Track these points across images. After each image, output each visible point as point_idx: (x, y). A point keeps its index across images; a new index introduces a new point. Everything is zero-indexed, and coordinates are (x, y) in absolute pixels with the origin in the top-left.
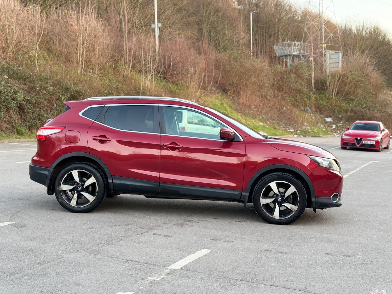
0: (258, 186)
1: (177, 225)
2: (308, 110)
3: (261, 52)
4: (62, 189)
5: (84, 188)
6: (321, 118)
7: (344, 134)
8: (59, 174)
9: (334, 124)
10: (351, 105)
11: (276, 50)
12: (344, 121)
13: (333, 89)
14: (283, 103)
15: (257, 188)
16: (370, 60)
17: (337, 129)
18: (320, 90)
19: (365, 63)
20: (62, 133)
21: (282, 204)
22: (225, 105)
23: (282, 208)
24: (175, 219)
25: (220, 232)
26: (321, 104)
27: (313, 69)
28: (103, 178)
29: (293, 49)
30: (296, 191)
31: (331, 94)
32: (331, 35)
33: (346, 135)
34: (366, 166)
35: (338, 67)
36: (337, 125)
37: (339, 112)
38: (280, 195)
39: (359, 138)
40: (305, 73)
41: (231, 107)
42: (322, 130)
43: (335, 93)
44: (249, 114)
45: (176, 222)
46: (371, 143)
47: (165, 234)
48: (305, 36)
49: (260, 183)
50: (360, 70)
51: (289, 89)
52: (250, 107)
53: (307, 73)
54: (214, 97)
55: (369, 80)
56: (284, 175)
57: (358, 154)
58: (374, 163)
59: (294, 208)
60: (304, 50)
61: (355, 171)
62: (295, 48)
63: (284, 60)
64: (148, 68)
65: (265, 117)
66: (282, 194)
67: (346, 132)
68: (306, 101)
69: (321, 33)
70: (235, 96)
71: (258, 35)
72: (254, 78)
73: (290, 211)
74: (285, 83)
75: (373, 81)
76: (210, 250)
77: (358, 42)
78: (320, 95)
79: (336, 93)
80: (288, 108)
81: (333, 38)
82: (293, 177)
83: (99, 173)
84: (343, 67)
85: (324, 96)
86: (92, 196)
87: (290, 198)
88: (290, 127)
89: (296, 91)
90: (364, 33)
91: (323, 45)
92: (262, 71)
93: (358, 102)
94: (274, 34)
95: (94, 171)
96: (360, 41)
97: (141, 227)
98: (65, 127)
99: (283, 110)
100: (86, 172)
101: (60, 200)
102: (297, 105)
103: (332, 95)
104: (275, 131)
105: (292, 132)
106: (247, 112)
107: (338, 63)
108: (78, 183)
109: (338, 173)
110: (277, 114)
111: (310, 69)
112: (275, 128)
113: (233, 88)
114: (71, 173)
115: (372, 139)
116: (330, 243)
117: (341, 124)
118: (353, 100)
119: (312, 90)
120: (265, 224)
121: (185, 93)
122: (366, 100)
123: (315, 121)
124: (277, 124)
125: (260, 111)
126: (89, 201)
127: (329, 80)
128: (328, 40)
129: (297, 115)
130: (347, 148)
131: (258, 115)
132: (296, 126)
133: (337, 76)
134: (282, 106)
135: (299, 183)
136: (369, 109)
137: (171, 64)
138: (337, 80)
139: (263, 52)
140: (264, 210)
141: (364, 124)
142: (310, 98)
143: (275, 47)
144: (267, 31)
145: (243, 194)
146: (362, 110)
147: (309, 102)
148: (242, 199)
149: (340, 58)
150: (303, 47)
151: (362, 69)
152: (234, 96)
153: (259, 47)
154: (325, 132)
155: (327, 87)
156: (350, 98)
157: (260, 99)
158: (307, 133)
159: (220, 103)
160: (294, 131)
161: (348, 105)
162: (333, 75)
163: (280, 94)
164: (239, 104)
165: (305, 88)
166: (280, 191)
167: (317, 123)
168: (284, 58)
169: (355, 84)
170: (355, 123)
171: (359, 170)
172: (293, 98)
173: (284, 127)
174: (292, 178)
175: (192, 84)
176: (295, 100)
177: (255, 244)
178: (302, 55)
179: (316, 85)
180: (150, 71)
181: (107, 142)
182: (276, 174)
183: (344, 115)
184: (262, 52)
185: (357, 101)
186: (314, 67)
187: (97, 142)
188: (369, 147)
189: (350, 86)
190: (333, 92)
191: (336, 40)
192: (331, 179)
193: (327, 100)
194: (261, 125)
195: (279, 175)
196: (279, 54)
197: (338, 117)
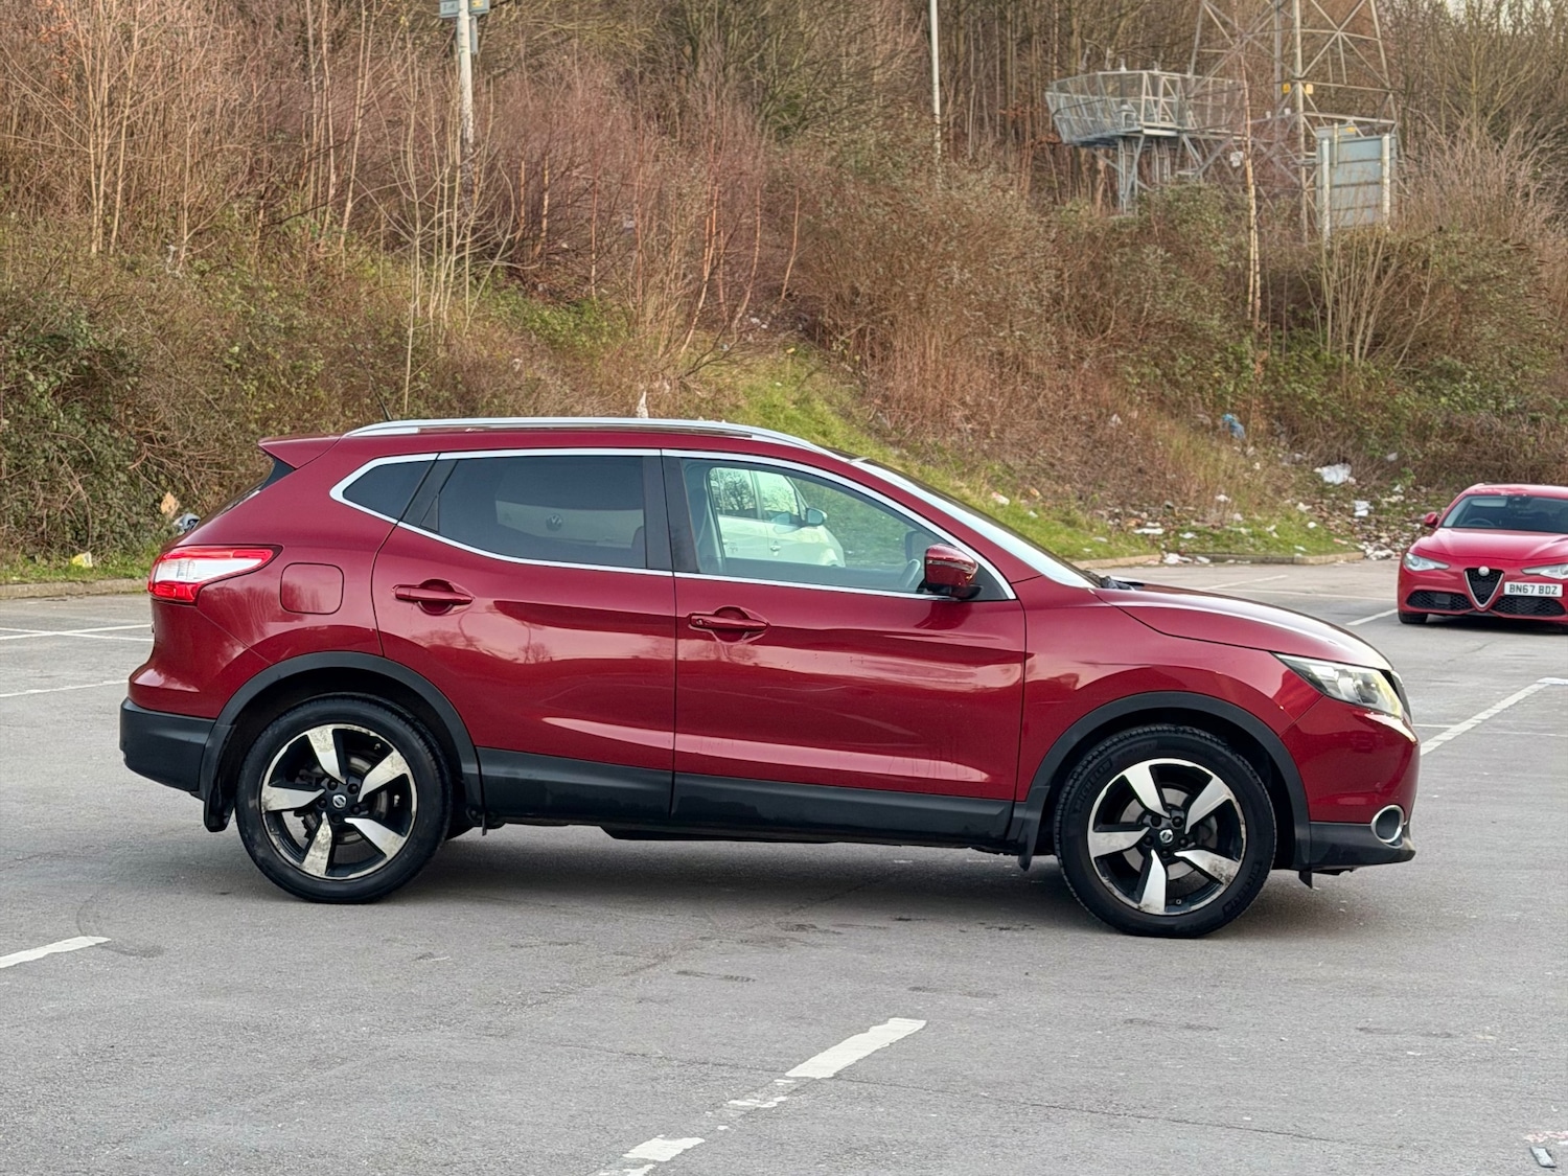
0: (1078, 783)
1: (761, 942)
2: (1232, 428)
3: (980, 122)
4: (266, 803)
5: (360, 800)
6: (1297, 464)
7: (1412, 548)
8: (255, 742)
9: (1360, 495)
10: (1443, 400)
11: (1058, 111)
12: (1409, 483)
13: (1356, 319)
14: (1107, 392)
15: (1073, 791)
16: (1536, 173)
17: (1378, 521)
18: (1292, 324)
19: (1511, 186)
20: (266, 573)
21: (1178, 854)
22: (820, 406)
23: (1178, 871)
24: (741, 922)
25: (938, 965)
26: (1294, 396)
27: (1253, 221)
28: (436, 758)
29: (1146, 109)
30: (1233, 798)
31: (1346, 344)
32: (1339, 34)
33: (1422, 553)
34: (1517, 703)
35: (1379, 206)
36: (1375, 503)
37: (1388, 436)
38: (1167, 815)
39: (1484, 570)
40: (1215, 242)
41: (847, 415)
42: (1305, 525)
43: (1363, 342)
44: (942, 451)
45: (750, 931)
46: (1544, 595)
47: (723, 972)
48: (1205, 40)
49: (1086, 767)
50: (1489, 220)
51: (1136, 321)
52: (941, 414)
53: (1226, 243)
54: (762, 364)
55: (1531, 271)
56: (1185, 736)
57: (1479, 644)
58: (1556, 689)
59: (1227, 868)
60: (1200, 110)
61: (1466, 726)
62: (1156, 102)
63: (1101, 164)
64: (440, 224)
65: (1018, 464)
66: (1176, 814)
67: (1424, 541)
68: (1218, 382)
69: (1288, 24)
70: (868, 359)
71: (961, 37)
72: (961, 269)
73: (1207, 880)
74: (1117, 292)
75: (1551, 280)
76: (922, 1023)
77: (1473, 69)
78: (1289, 349)
79: (1368, 340)
80: (1131, 421)
81: (1348, 51)
82: (1217, 743)
83: (422, 736)
84: (1399, 205)
85: (1307, 354)
86: (393, 834)
87: (1210, 829)
88: (1144, 515)
89: (1171, 334)
90: (1505, 20)
91: (1300, 86)
92: (1000, 234)
93: (1477, 386)
94: (1044, 29)
95: (401, 729)
96: (1487, 61)
97: (620, 949)
98: (278, 550)
99: (1108, 431)
100: (368, 735)
101: (260, 853)
102: (1179, 404)
103: (1350, 349)
104: (1069, 535)
105: (1154, 542)
106: (930, 440)
107: (1379, 183)
108: (333, 779)
109: (1397, 725)
110: (1080, 450)
111: (1238, 218)
112: (1071, 523)
113: (857, 322)
114: (306, 740)
115: (1545, 572)
116: (1373, 996)
117: (1394, 499)
118: (1452, 375)
119: (1249, 327)
120: (1109, 936)
121: (619, 347)
122: (1519, 373)
123: (1267, 482)
124: (1080, 498)
125: (992, 434)
126: (380, 854)
127: (1335, 276)
128: (1325, 61)
129: (1179, 453)
130: (1431, 617)
131: (985, 454)
132: (1176, 509)
133: (1375, 255)
134: (1104, 411)
135: (1245, 769)
136: (1535, 421)
137: (546, 203)
138: (1371, 277)
139: (990, 117)
140: (1104, 880)
141: (1510, 499)
142: (1243, 368)
143: (1055, 99)
144: (1009, 15)
145: (1017, 814)
146: (1499, 425)
147: (1236, 385)
148: (1012, 836)
149: (1387, 157)
150: (1196, 97)
151: (1499, 219)
152: (863, 362)
153: (967, 93)
154: (1320, 539)
155: (1325, 307)
156: (1439, 364)
157: (992, 376)
158: (1227, 546)
159: (796, 396)
160: (1166, 534)
161: (1427, 402)
162: (1354, 250)
163: (1090, 348)
164: (886, 399)
165: (1217, 315)
166: (1168, 800)
167: (1279, 491)
168: (1100, 153)
169: (1463, 296)
170: (1468, 495)
171: (1484, 721)
172: (1157, 365)
173: (1117, 516)
174: (1215, 746)
175: (653, 302)
176: (1164, 375)
177: (1086, 1001)
178: (1191, 140)
179: (1271, 297)
180: (449, 245)
181: (456, 608)
182: (1152, 732)
183: (1410, 453)
184: (987, 119)
185: (1475, 379)
186: (1259, 208)
187: (415, 608)
188: (1535, 613)
189: (1438, 303)
190: (1352, 333)
191: (1362, 63)
192: (1369, 751)
193: (1325, 375)
194: (1002, 506)
195: (1163, 735)
196: (1072, 132)
197: (1382, 464)
